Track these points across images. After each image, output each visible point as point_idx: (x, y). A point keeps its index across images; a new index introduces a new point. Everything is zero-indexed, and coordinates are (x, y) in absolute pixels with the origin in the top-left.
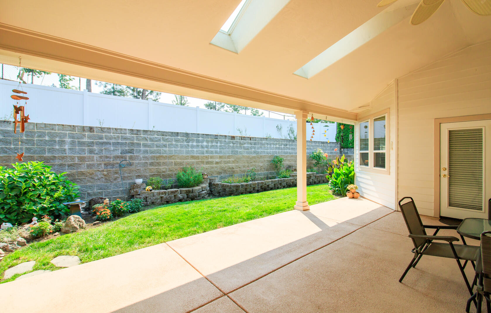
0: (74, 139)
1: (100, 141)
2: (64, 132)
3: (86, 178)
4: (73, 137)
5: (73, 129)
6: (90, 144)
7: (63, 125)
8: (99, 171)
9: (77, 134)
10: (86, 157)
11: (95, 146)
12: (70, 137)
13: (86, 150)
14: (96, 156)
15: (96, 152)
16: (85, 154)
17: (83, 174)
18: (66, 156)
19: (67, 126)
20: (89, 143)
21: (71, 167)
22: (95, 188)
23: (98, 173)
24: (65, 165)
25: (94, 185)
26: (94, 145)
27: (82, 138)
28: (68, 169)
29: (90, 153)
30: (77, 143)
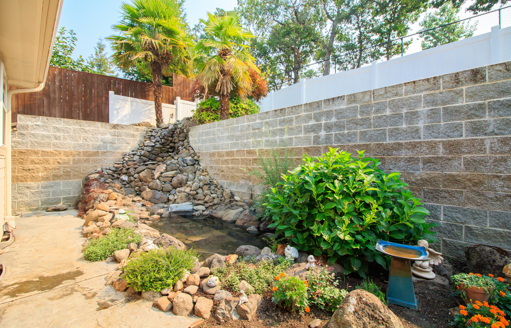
0: (436, 105)
1: (501, 99)
2: (415, 95)
3: (462, 191)
4: (434, 103)
5: (434, 84)
6: (473, 112)
7: (414, 82)
8: (498, 177)
9: (441, 93)
10: (462, 144)
11: (487, 114)
12: (427, 103)
13: (464, 125)
14: (488, 141)
15: (491, 128)
16: (462, 136)
17: (454, 180)
18: (420, 142)
19: (421, 83)
20: (470, 110)
21: (429, 164)
22: (488, 221)
23: (496, 182)
24: (418, 159)
25: (485, 212)
26: (484, 113)
27: (453, 100)
28: (423, 169)
29: (472, 133)
30: (442, 112)
